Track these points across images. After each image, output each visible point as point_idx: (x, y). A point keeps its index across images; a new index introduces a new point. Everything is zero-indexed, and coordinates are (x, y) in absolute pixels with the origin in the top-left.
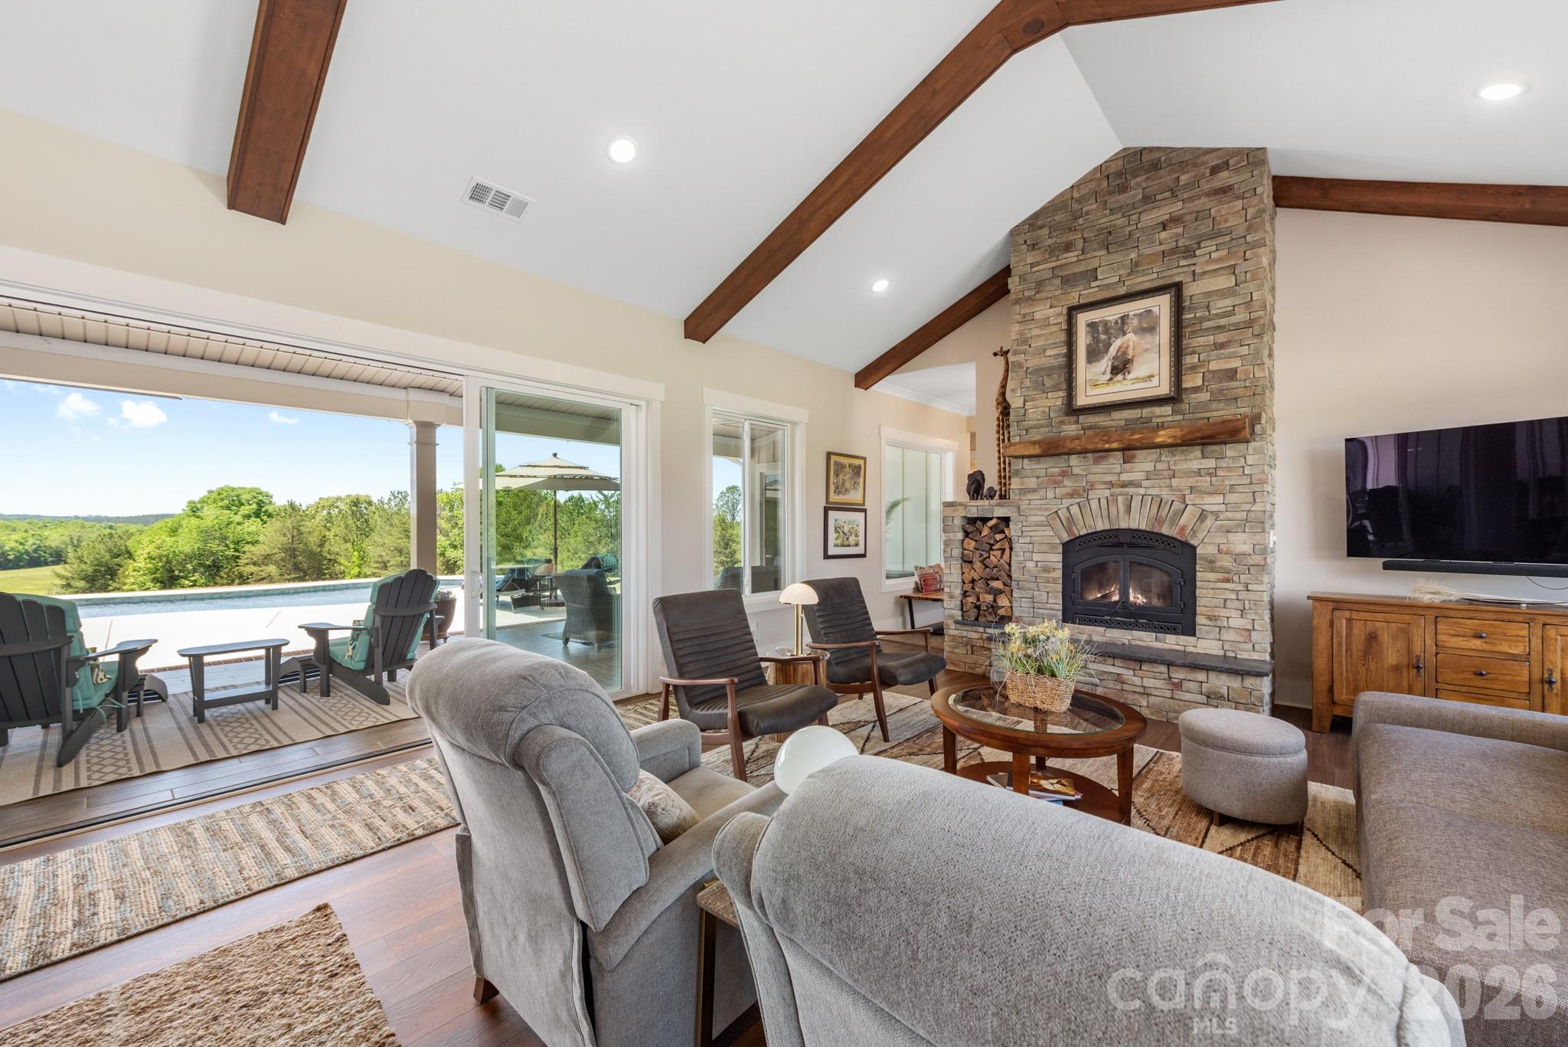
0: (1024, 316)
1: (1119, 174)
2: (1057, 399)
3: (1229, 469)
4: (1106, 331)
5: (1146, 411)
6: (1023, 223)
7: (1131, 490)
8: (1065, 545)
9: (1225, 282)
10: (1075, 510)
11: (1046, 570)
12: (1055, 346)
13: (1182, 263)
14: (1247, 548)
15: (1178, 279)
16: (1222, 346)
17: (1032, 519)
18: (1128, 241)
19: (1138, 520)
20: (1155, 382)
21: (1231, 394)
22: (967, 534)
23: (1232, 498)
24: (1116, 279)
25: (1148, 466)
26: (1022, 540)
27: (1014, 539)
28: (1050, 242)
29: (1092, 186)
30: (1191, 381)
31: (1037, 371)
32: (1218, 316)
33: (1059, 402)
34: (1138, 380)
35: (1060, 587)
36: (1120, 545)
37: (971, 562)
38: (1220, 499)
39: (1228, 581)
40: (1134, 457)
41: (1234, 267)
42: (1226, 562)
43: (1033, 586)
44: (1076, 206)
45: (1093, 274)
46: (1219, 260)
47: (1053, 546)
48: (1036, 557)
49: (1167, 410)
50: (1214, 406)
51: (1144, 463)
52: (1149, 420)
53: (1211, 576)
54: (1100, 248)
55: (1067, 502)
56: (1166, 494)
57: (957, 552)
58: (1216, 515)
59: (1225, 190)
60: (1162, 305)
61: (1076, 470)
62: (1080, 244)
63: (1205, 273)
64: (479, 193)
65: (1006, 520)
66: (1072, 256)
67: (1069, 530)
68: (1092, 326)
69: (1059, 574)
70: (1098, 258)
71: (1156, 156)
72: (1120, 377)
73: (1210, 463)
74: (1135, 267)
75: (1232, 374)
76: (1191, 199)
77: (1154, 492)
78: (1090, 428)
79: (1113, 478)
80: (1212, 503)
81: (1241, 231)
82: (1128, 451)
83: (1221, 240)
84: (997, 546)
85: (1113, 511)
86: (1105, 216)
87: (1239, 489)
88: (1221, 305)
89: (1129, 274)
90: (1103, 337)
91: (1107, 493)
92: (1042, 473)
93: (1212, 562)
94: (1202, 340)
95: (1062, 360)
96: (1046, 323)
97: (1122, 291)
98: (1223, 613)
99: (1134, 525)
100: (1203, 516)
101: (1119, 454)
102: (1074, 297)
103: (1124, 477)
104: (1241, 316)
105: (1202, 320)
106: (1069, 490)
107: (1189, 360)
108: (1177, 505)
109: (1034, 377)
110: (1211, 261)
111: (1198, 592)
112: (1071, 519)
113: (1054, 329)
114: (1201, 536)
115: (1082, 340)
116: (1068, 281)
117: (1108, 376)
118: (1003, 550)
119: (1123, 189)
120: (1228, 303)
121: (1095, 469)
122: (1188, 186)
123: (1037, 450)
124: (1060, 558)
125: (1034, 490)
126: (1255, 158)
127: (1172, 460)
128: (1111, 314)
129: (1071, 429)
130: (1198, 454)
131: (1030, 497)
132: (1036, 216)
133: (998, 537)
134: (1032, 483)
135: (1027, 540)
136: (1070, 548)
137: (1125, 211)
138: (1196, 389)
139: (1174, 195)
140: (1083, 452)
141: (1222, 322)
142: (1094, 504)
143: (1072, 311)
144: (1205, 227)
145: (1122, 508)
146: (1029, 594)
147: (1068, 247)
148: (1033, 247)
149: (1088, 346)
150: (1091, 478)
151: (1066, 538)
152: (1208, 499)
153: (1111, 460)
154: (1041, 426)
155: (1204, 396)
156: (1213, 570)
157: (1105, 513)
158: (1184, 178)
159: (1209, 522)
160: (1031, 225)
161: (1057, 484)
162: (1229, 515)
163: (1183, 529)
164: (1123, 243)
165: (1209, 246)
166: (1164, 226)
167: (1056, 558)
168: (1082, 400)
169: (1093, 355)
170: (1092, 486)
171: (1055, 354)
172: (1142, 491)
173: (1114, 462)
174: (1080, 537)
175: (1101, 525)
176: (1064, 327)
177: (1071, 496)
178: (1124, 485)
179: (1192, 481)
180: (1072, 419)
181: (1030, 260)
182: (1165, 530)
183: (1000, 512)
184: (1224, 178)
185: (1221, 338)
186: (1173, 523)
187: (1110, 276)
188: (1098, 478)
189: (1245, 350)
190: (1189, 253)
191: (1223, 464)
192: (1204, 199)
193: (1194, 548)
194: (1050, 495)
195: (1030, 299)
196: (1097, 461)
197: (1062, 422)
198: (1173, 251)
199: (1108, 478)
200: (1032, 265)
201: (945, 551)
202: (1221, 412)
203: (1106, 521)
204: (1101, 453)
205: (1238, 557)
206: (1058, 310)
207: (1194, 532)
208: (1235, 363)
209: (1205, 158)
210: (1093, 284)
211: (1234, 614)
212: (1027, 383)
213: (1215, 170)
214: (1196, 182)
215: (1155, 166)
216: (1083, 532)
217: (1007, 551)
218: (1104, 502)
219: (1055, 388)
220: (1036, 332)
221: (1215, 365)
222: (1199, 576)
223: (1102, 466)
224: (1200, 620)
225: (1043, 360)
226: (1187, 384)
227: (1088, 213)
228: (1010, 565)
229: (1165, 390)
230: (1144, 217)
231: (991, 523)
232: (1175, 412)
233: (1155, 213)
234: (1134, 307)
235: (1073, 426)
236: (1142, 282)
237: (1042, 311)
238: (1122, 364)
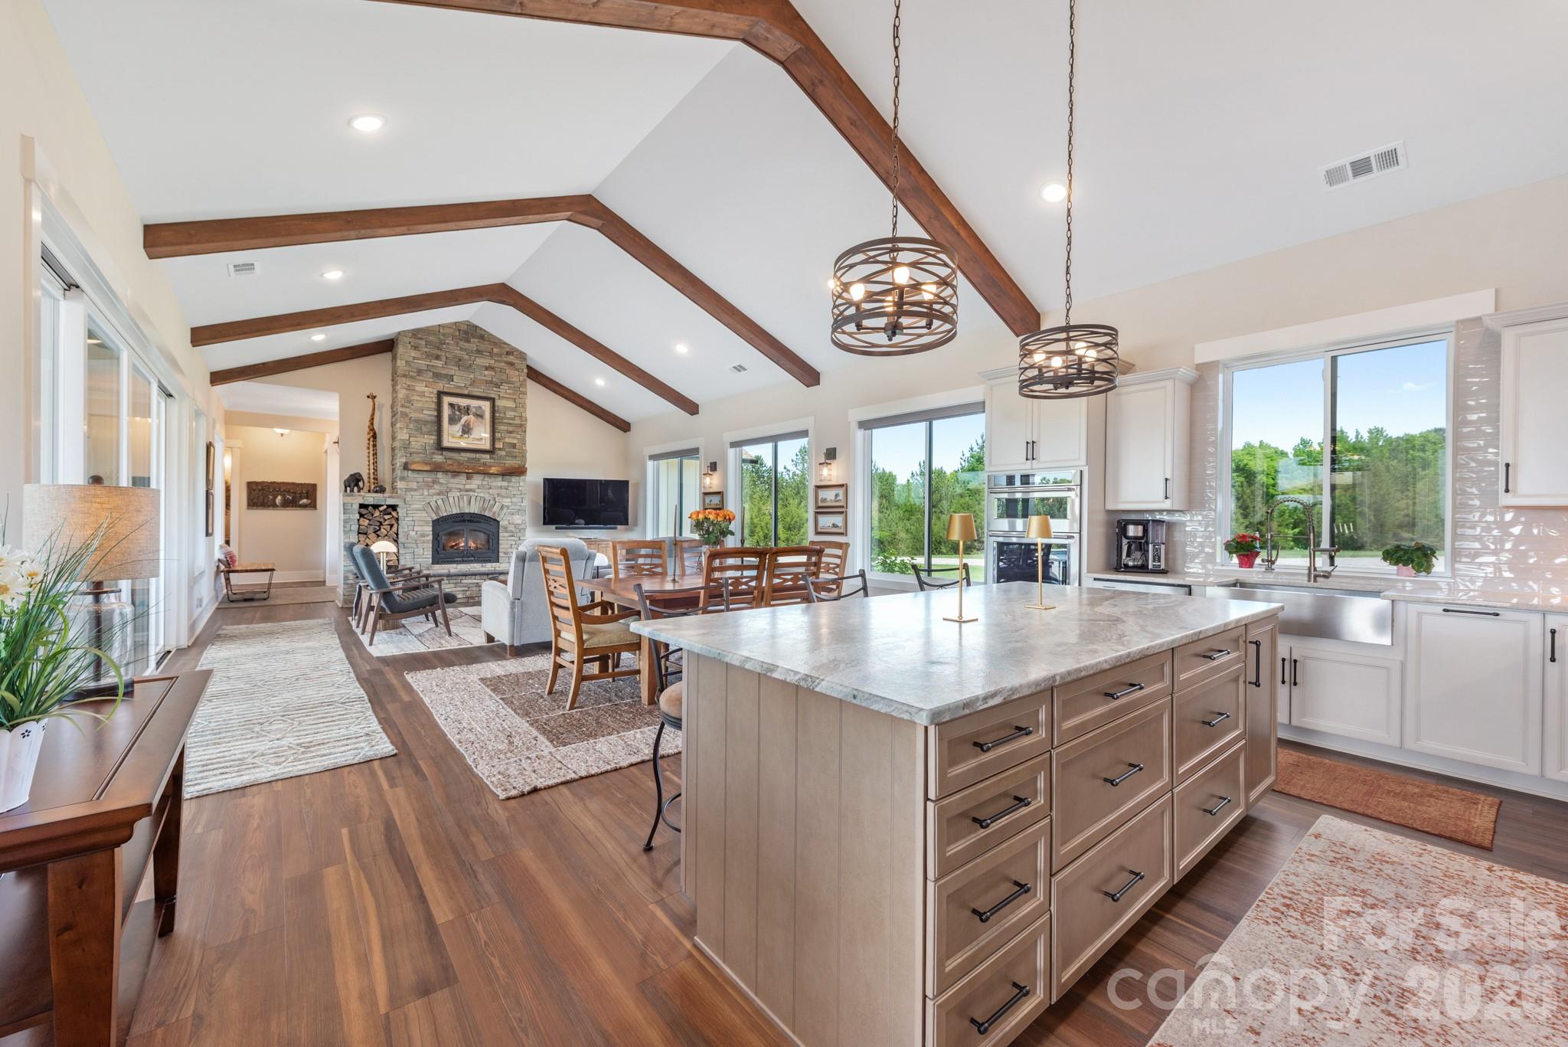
0: (409, 386)
1: (466, 333)
2: (431, 440)
3: (513, 487)
4: (459, 410)
5: (478, 455)
6: (409, 331)
7: (471, 493)
8: (433, 521)
9: (511, 404)
10: (440, 502)
11: (423, 536)
12: (429, 409)
13: (495, 389)
14: (520, 522)
15: (493, 396)
16: (511, 432)
17: (414, 506)
18: (469, 368)
19: (474, 509)
20: (483, 442)
21: (515, 454)
22: (361, 515)
23: (514, 500)
24: (464, 385)
25: (479, 482)
26: (406, 519)
27: (401, 518)
28: (426, 350)
29: (451, 330)
30: (499, 445)
31: (417, 421)
32: (509, 419)
33: (432, 442)
34: (475, 439)
35: (431, 545)
36: (464, 521)
37: (366, 534)
38: (509, 500)
39: (512, 536)
40: (472, 477)
41: (515, 399)
42: (511, 528)
43: (414, 546)
44: (442, 337)
45: (451, 378)
46: (509, 394)
47: (427, 522)
48: (416, 529)
49: (488, 456)
50: (508, 458)
51: (477, 481)
52: (479, 460)
53: (506, 534)
54: (455, 366)
55: (435, 498)
56: (487, 497)
57: (355, 527)
58: (508, 507)
59: (512, 364)
60: (486, 406)
61: (441, 481)
62: (444, 359)
63: (504, 398)
65: (394, 507)
66: (439, 363)
67: (437, 513)
68: (451, 405)
69: (430, 538)
70: (453, 370)
71: (483, 333)
72: (466, 436)
73: (505, 484)
74: (473, 383)
75: (514, 446)
76: (499, 361)
77: (482, 495)
78: (450, 459)
79: (462, 487)
80: (506, 501)
81: (518, 385)
82: (469, 476)
83: (510, 385)
84: (387, 523)
85: (461, 503)
86: (457, 350)
87: (517, 496)
88: (510, 414)
89: (471, 385)
90: (457, 413)
91: (458, 494)
92: (421, 480)
93: (505, 528)
94: (503, 428)
95: (433, 419)
96: (422, 394)
97: (466, 392)
98: (510, 550)
99: (472, 511)
100: (502, 507)
101: (465, 475)
102: (442, 386)
103: (467, 487)
104: (517, 421)
105: (503, 418)
106: (437, 491)
107: (498, 435)
108: (492, 502)
109: (416, 424)
110: (506, 393)
111: (500, 542)
112: (438, 507)
113: (428, 399)
114: (502, 516)
115: (446, 412)
116: (437, 376)
117: (460, 434)
118: (392, 526)
119: (468, 341)
120: (513, 413)
121: (452, 480)
122: (496, 354)
123: (428, 468)
124: (431, 529)
125: (415, 490)
126: (522, 356)
127: (490, 480)
128: (463, 402)
129: (438, 458)
130: (501, 479)
131: (412, 493)
133: (386, 517)
134: (414, 485)
135: (411, 519)
136: (437, 523)
137: (469, 352)
138: (500, 449)
139: (491, 356)
140: (446, 472)
141: (511, 422)
142: (451, 499)
143: (440, 394)
144: (504, 377)
145: (466, 502)
146: (411, 550)
147: (438, 358)
148: (416, 348)
149: (449, 415)
150: (450, 485)
151: (435, 518)
152: (505, 500)
153: (461, 477)
155: (503, 453)
156: (507, 532)
157: (457, 504)
158: (495, 350)
159: (505, 510)
160: (414, 335)
161: (430, 487)
162: (513, 507)
163: (494, 513)
164: (467, 368)
165: (505, 386)
166: (487, 368)
167: (429, 529)
168: (446, 443)
169: (453, 420)
170: (450, 490)
171: (429, 414)
172: (476, 494)
173: (462, 479)
174: (443, 517)
175: (455, 511)
176: (435, 400)
177: (439, 494)
178: (467, 491)
179: (498, 491)
180: (440, 452)
181: (413, 354)
182: (487, 514)
183: (390, 502)
184: (511, 358)
185: (511, 429)
186: (490, 510)
187: (460, 381)
188: (454, 486)
189: (519, 436)
190: (498, 386)
191: (511, 484)
192: (503, 364)
193: (498, 522)
194: (426, 493)
195: (412, 377)
196: (454, 477)
197: (433, 453)
198: (491, 382)
199: (459, 486)
200: (414, 358)
201: (344, 527)
202: (510, 463)
203: (458, 509)
204: (456, 473)
205: (516, 525)
206: (431, 390)
207: (499, 515)
208: (515, 441)
209: (504, 346)
210: (451, 383)
212: (411, 426)
213: (508, 353)
214: (500, 355)
215: (482, 337)
216: (445, 515)
217: (395, 526)
218: (456, 499)
219: (429, 433)
220: (416, 398)
221: (507, 440)
222: (501, 534)
223: (456, 480)
224: (501, 554)
225: (421, 416)
226: (497, 446)
227: (448, 344)
228: (397, 534)
229: (487, 446)
230: (477, 359)
231: (381, 509)
232: (491, 458)
233: (482, 360)
234: (474, 403)
235: (440, 457)
236: (476, 391)
237: (420, 387)
238: (467, 430)
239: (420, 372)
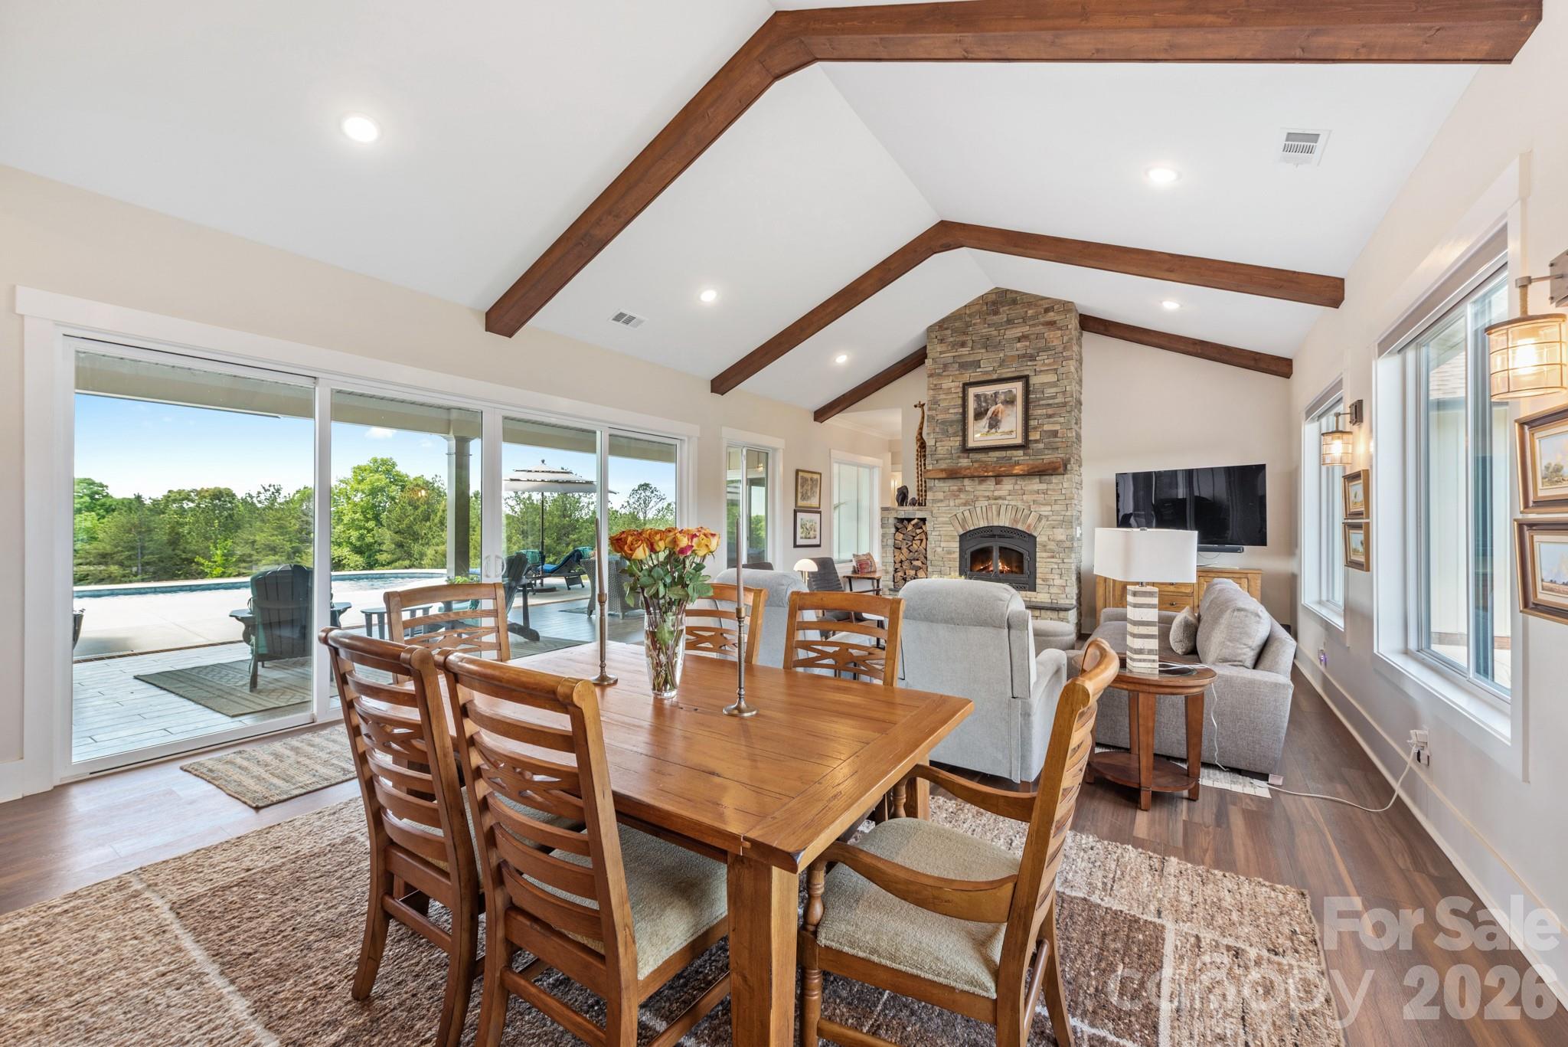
0: (936, 385)
1: (994, 303)
2: (956, 442)
3: (1054, 490)
4: (986, 401)
5: (1009, 453)
6: (935, 325)
7: (1000, 502)
8: (961, 536)
9: (1052, 378)
10: (967, 514)
11: (949, 553)
12: (955, 406)
13: (1029, 363)
14: (1063, 538)
15: (1026, 373)
16: (1050, 416)
17: (940, 519)
18: (998, 346)
19: (1004, 521)
20: (1014, 435)
21: (1055, 446)
22: (897, 529)
23: (1056, 507)
24: (991, 369)
25: (1010, 487)
26: (934, 533)
27: (929, 533)
28: (951, 339)
29: (977, 307)
30: (1034, 436)
31: (944, 422)
32: (1048, 398)
33: (958, 444)
35: (957, 564)
36: (994, 536)
37: (900, 549)
38: (1049, 508)
39: (1053, 557)
40: (1002, 480)
41: (1056, 370)
42: (1052, 546)
43: (941, 563)
44: (968, 319)
45: (977, 364)
46: (1049, 365)
47: (953, 537)
48: (943, 544)
49: (1021, 452)
50: (1046, 452)
51: (1008, 485)
52: (1010, 458)
53: (1045, 555)
54: (983, 348)
55: (962, 508)
56: (1020, 504)
57: (891, 542)
58: (1047, 517)
59: (1051, 324)
60: (1017, 388)
61: (967, 488)
62: (970, 344)
63: (1041, 371)
64: (619, 317)
65: (924, 520)
66: (965, 351)
67: (963, 527)
68: (977, 396)
69: (957, 555)
70: (981, 354)
71: (1014, 295)
72: (993, 430)
73: (1044, 486)
74: (1002, 363)
75: (1055, 434)
76: (1034, 325)
77: (1013, 503)
78: (976, 461)
79: (990, 494)
80: (1045, 510)
81: (1060, 349)
82: (998, 477)
83: (1050, 353)
84: (918, 538)
85: (990, 514)
86: (985, 328)
87: (1059, 502)
88: (1049, 392)
89: (1000, 366)
90: (984, 404)
91: (986, 503)
92: (947, 489)
93: (1045, 546)
94: (1039, 412)
95: (959, 417)
96: (949, 391)
97: (995, 377)
98: (1051, 576)
99: (1002, 524)
100: (1040, 519)
101: (993, 479)
102: (967, 377)
103: (996, 494)
105: (1040, 399)
106: (963, 501)
107: (1033, 423)
108: (1026, 512)
109: (942, 427)
110: (1044, 364)
111: (1037, 564)
112: (964, 519)
113: (954, 396)
114: (1039, 530)
115: (972, 405)
116: (963, 366)
117: (987, 429)
118: (922, 540)
119: (996, 313)
120: (1054, 390)
121: (979, 487)
122: (1033, 318)
123: (944, 475)
124: (957, 545)
125: (942, 501)
126: (1066, 307)
127: (1023, 483)
128: (988, 390)
129: (964, 462)
130: (1038, 480)
131: (939, 505)
132: (943, 321)
133: (918, 531)
134: (940, 495)
135: (937, 533)
136: (963, 538)
137: (997, 326)
138: (1036, 441)
139: (1025, 322)
140: (972, 477)
141: (1051, 402)
142: (979, 510)
143: (965, 386)
144: (1041, 344)
145: (995, 513)
146: (938, 569)
147: (963, 344)
148: (942, 341)
149: (975, 409)
150: (977, 493)
151: (962, 532)
152: (1043, 508)
153: (989, 483)
154: (946, 459)
155: (1041, 446)
156: (1045, 551)
157: (985, 516)
158: (1030, 312)
159: (1043, 522)
160: (940, 327)
161: (956, 497)
162: (1054, 517)
163: (1029, 526)
164: (995, 347)
165: (1043, 356)
166: (1019, 340)
167: (955, 545)
168: (971, 444)
169: (979, 415)
170: (978, 499)
171: (954, 412)
172: (1006, 502)
173: (990, 484)
174: (970, 531)
175: (982, 524)
176: (961, 395)
177: (965, 504)
178: (996, 499)
179: (1035, 497)
180: (966, 455)
181: (939, 349)
182: (1020, 527)
183: (919, 515)
184: (1051, 316)
185: (1050, 411)
186: (1024, 523)
187: (988, 364)
188: (981, 494)
189: (1062, 420)
190: (1032, 358)
191: (1051, 487)
192: (1041, 327)
193: (1035, 538)
194: (952, 504)
195: (939, 375)
196: (981, 483)
197: (959, 457)
198: (1024, 356)
199: (987, 494)
200: (941, 353)
201: (882, 541)
202: (1049, 457)
203: (986, 521)
204: (983, 479)
205: (1059, 543)
206: (957, 384)
207: (1035, 528)
208: (1057, 427)
209: (1040, 302)
210: (978, 370)
211: (1057, 577)
212: (937, 430)
213: (1047, 311)
214: (1035, 317)
215: (1014, 302)
216: (971, 528)
217: (924, 541)
218: (984, 509)
219: (955, 435)
220: (943, 397)
221: (1046, 428)
222: (1038, 554)
223: (983, 487)
224: (1039, 581)
225: (948, 416)
226: (1031, 438)
227: (975, 324)
228: (926, 550)
229: (1019, 441)
230: (1007, 332)
231: (913, 522)
232: (1025, 454)
233: (1014, 331)
234: (1002, 388)
235: (966, 460)
236: (1007, 372)
237: (947, 384)
238: (994, 424)
239: (945, 366)
